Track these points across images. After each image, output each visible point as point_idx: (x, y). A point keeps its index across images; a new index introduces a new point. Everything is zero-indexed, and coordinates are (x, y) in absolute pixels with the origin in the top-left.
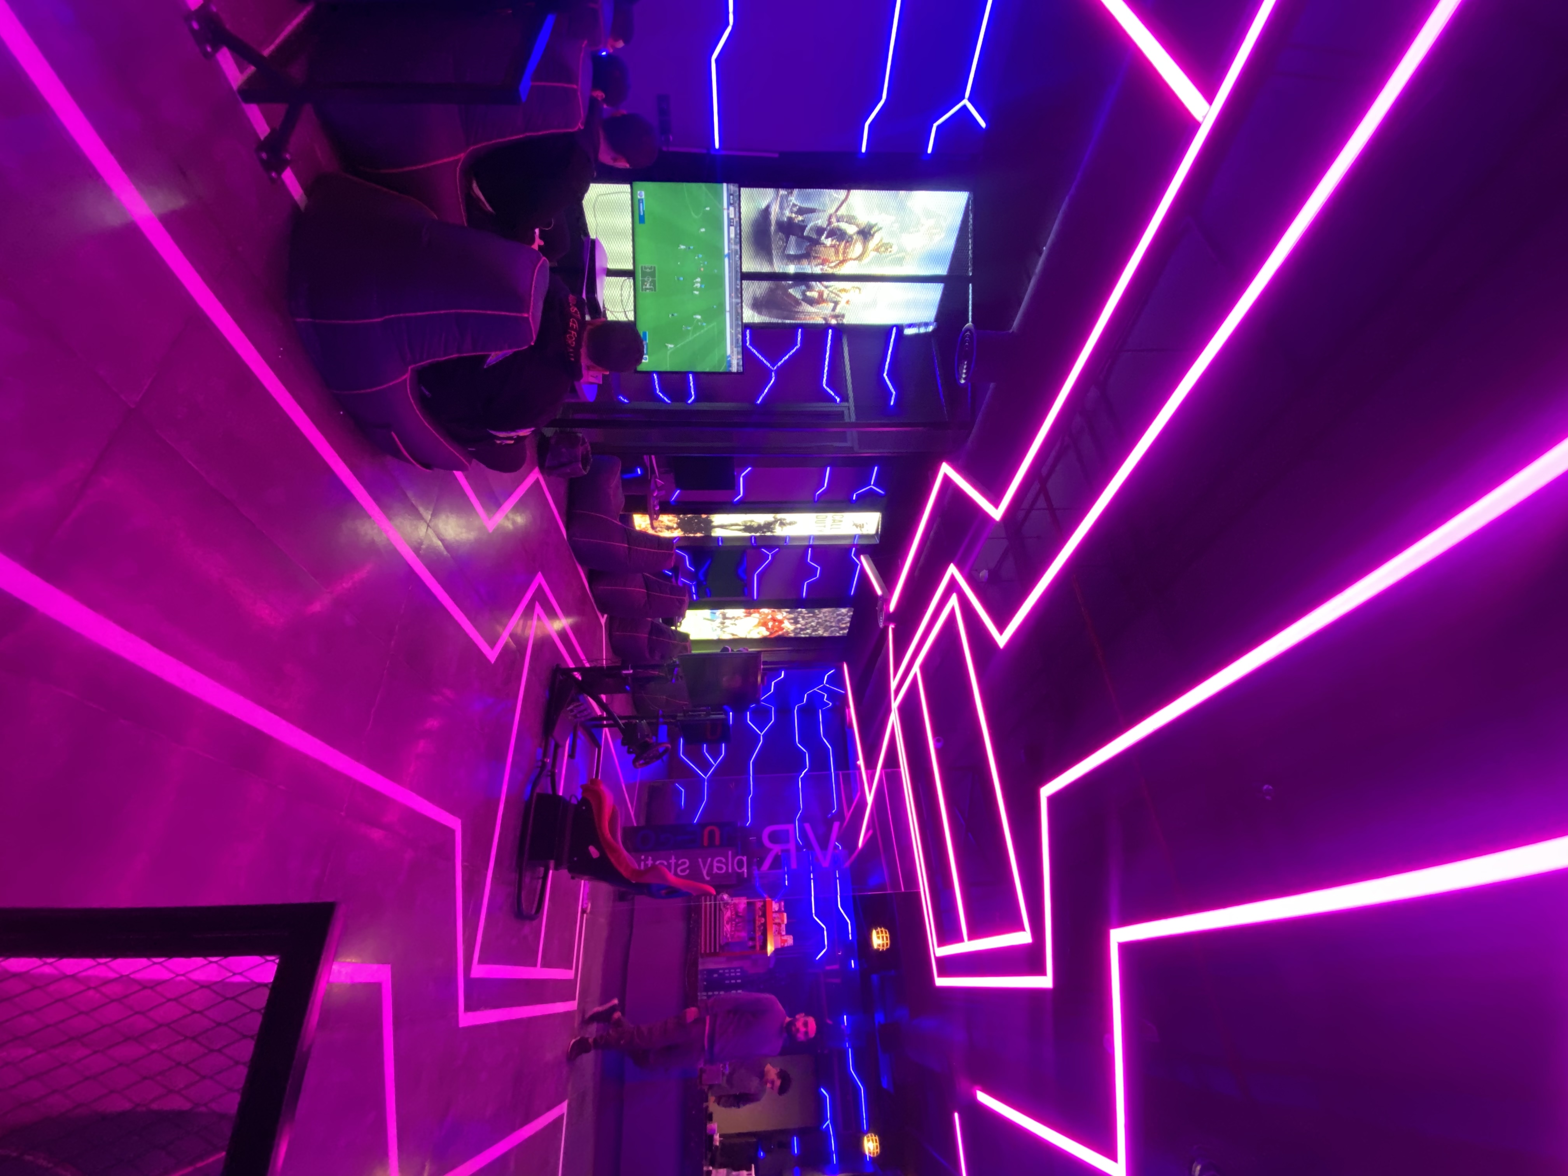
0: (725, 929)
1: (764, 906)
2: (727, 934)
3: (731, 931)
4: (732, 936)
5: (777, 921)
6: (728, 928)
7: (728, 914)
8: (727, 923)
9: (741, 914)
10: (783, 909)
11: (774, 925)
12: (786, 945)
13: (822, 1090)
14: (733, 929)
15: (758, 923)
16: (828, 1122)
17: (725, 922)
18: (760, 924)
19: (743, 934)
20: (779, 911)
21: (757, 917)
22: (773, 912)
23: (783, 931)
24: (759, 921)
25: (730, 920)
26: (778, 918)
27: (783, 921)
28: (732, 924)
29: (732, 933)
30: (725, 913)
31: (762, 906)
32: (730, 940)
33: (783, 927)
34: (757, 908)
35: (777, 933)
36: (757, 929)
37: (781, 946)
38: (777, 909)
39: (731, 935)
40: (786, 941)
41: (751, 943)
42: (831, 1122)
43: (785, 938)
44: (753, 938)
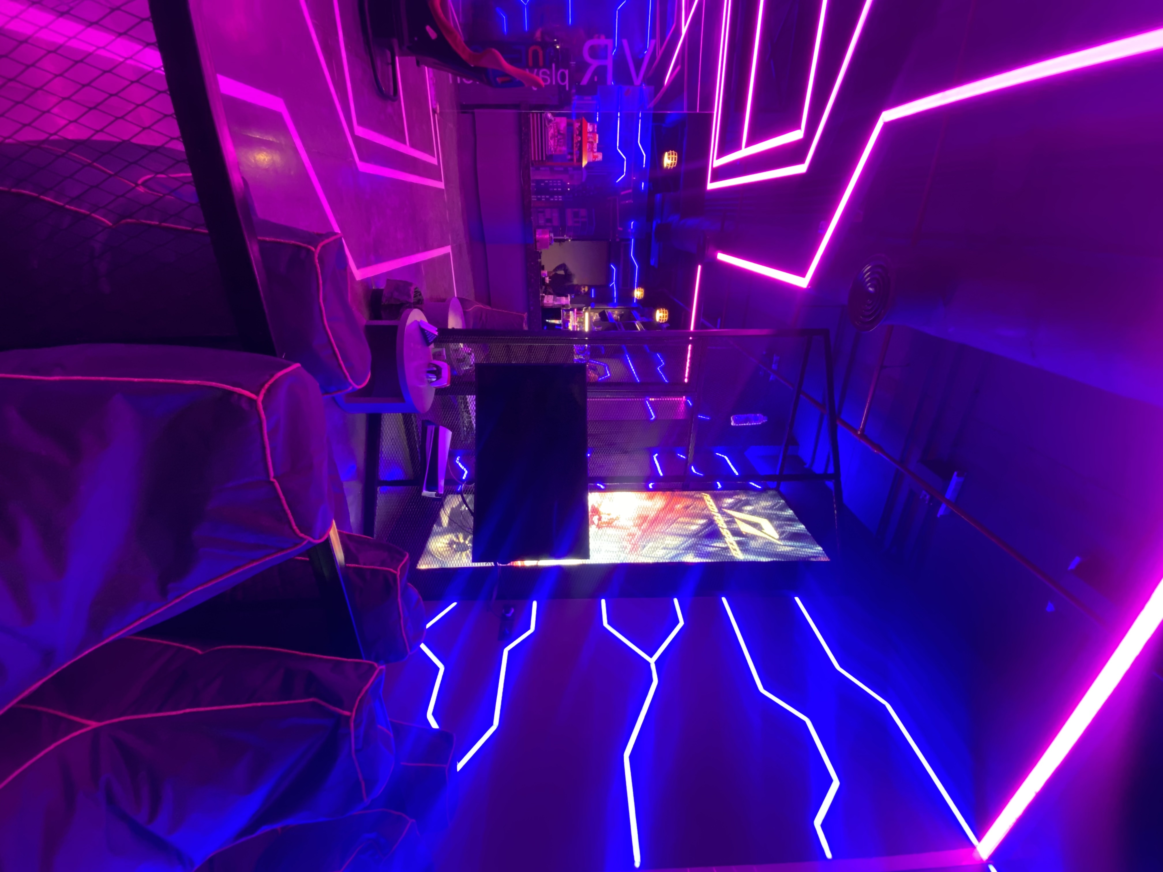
0: (550, 144)
1: (581, 126)
2: (551, 148)
3: (554, 145)
4: (555, 150)
5: (591, 140)
6: (551, 142)
7: (551, 131)
8: (551, 138)
9: (562, 132)
10: (596, 131)
11: (588, 144)
12: (597, 160)
13: (612, 266)
14: (556, 144)
15: (575, 141)
16: (614, 283)
17: (549, 138)
18: (577, 141)
19: (564, 148)
20: (593, 132)
21: (575, 135)
22: (588, 132)
23: (595, 148)
24: (577, 139)
25: (553, 136)
26: (592, 137)
27: (595, 140)
28: (555, 140)
29: (555, 147)
30: (549, 130)
31: (579, 126)
32: (553, 153)
33: (595, 146)
34: (575, 128)
35: (590, 150)
36: (575, 145)
37: (593, 160)
38: (591, 130)
39: (554, 148)
40: (597, 157)
41: (569, 157)
42: (615, 283)
43: (596, 154)
44: (572, 154)
